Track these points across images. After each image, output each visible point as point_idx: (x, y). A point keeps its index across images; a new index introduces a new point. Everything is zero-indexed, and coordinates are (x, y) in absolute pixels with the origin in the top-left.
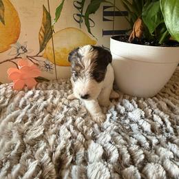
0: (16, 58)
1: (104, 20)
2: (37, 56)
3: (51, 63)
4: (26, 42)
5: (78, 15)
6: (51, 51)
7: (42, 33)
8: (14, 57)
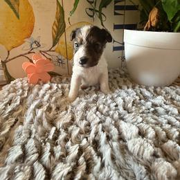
0: (29, 53)
1: (115, 14)
2: (50, 50)
3: (63, 58)
4: (39, 37)
5: (90, 9)
6: (64, 46)
7: (55, 28)
8: (27, 52)
